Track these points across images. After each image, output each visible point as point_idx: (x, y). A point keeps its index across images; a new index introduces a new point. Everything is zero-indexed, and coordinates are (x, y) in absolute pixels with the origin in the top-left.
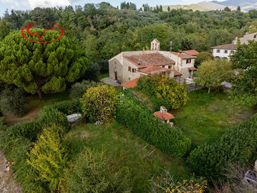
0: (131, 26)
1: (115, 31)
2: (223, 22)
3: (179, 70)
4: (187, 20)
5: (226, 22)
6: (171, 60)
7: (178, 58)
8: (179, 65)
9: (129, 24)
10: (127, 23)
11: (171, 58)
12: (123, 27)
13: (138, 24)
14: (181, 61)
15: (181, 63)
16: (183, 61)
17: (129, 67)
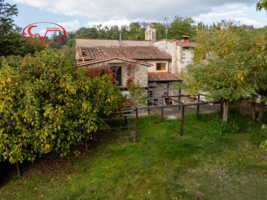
3: (177, 72)
7: (176, 49)
8: (178, 62)
11: (167, 51)
14: (181, 52)
15: (181, 56)
16: (184, 52)
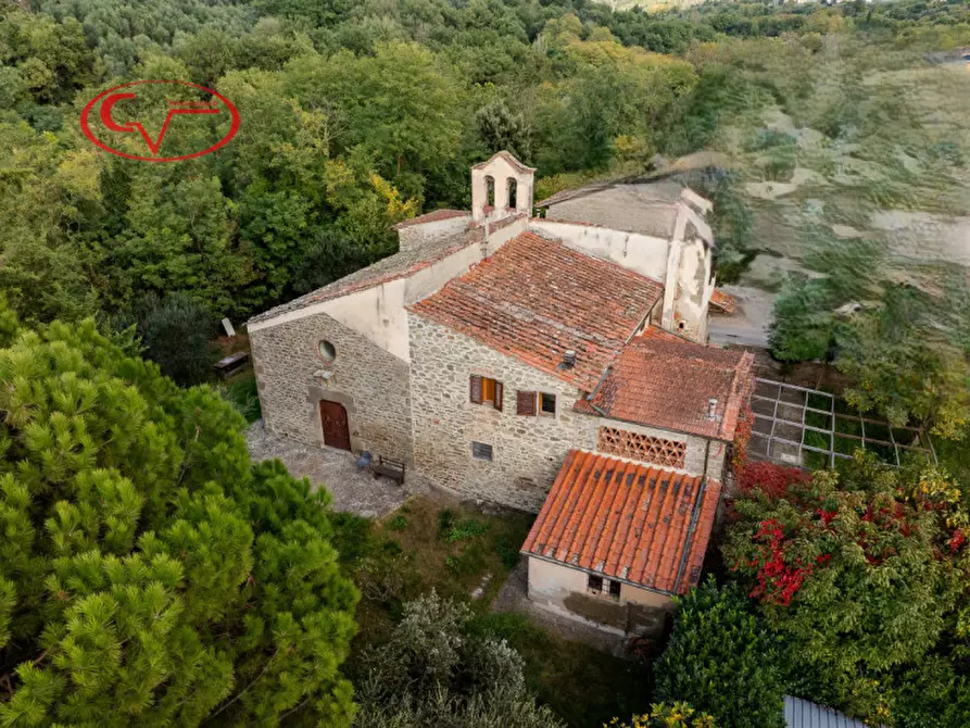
0: (105, 35)
1: (23, 58)
2: (468, 14)
3: (681, 326)
4: (349, 9)
5: (478, 15)
6: (632, 273)
8: (686, 300)
9: (88, 21)
10: (79, 16)
11: (626, 263)
12: (64, 38)
13: (139, 24)
17: (472, 378)
